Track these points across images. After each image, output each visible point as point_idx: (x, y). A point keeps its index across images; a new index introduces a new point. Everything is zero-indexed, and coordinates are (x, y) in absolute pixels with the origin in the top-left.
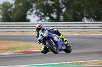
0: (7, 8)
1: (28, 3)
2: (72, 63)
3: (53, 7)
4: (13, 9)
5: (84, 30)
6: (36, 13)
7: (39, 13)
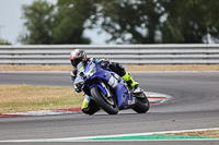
0: (42, 14)
1: (87, 3)
2: (181, 134)
3: (140, 12)
4: (55, 17)
5: (205, 61)
6: (103, 24)
7: (109, 25)
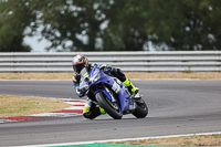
1: (27, 10)
2: (123, 143)
3: (81, 19)
6: (44, 32)
